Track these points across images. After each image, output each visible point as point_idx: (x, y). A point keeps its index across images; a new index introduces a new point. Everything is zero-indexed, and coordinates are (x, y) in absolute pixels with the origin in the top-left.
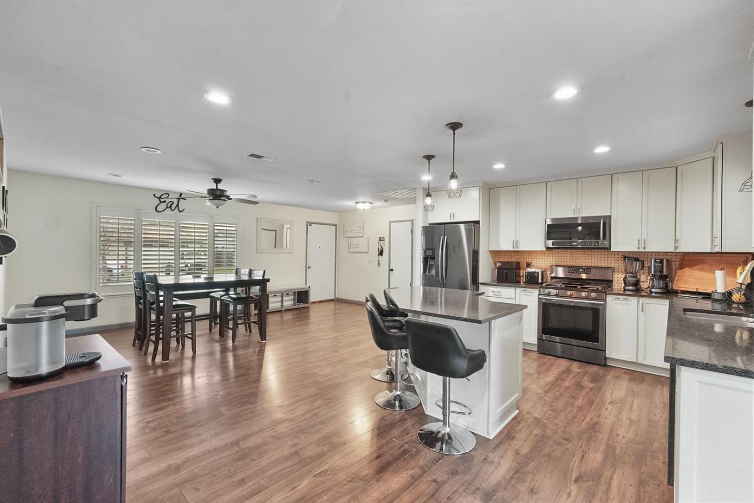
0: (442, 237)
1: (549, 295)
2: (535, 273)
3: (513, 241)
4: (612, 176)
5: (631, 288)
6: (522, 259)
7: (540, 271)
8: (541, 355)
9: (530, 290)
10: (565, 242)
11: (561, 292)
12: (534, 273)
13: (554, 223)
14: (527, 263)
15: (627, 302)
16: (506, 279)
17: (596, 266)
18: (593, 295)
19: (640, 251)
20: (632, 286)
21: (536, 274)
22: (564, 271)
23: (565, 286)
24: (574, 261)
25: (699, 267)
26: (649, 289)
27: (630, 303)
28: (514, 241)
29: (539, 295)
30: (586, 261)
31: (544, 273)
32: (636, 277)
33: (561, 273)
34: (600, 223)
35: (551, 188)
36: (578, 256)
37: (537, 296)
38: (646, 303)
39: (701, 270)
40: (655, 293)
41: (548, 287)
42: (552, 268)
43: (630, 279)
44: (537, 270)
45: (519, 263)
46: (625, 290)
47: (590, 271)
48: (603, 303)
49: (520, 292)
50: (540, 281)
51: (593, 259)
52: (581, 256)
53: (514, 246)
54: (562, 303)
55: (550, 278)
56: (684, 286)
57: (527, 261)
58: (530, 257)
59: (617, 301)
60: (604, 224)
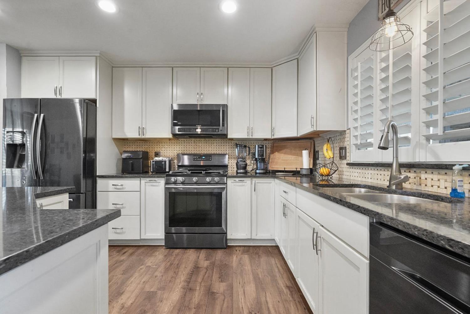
0: (36, 115)
1: (175, 183)
2: (163, 161)
3: (139, 127)
4: (228, 69)
5: (242, 171)
6: (151, 149)
7: (167, 160)
8: (168, 250)
9: (156, 179)
10: (190, 128)
11: (187, 179)
12: (161, 162)
13: (180, 109)
14: (155, 152)
15: (243, 184)
16: (132, 170)
17: (215, 153)
18: (217, 179)
19: (249, 137)
20: (242, 169)
21: (164, 163)
22: (189, 159)
23: (191, 173)
24: (198, 149)
25: (284, 151)
26: (254, 171)
27: (245, 184)
28: (141, 127)
29: (167, 183)
30: (208, 149)
31: (172, 162)
32: (245, 162)
33: (186, 161)
34: (220, 110)
35: (177, 73)
36: (200, 145)
37: (164, 186)
38: (257, 183)
39: (285, 153)
40: (259, 173)
41: (175, 175)
42: (179, 157)
43: (241, 163)
44: (164, 159)
45: (147, 152)
46: (237, 173)
47: (211, 158)
48: (224, 186)
49: (145, 182)
50: (167, 170)
51: (213, 148)
52: (203, 145)
53: (140, 133)
54: (188, 191)
55: (177, 166)
56: (276, 167)
57: (156, 151)
58: (158, 146)
59: (235, 184)
60: (223, 111)
